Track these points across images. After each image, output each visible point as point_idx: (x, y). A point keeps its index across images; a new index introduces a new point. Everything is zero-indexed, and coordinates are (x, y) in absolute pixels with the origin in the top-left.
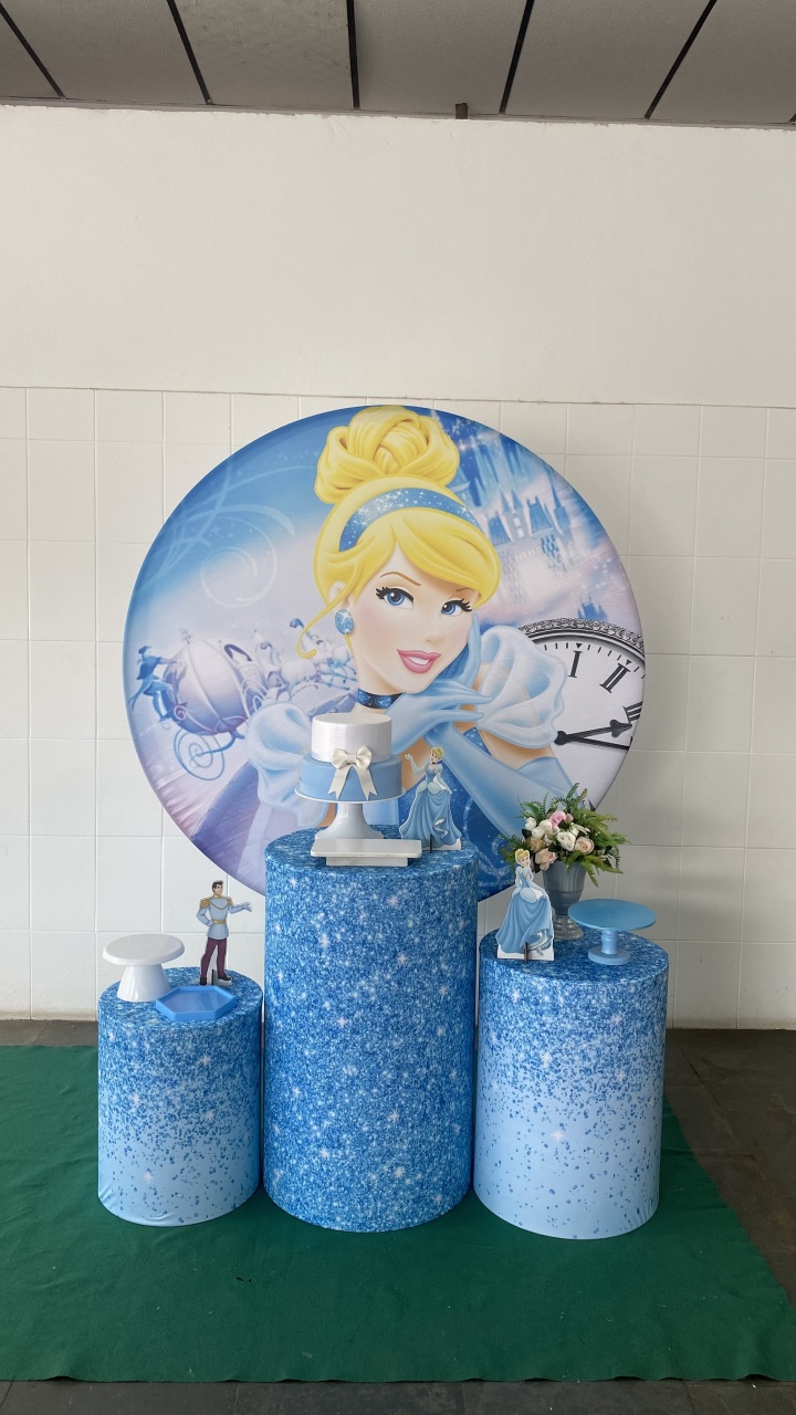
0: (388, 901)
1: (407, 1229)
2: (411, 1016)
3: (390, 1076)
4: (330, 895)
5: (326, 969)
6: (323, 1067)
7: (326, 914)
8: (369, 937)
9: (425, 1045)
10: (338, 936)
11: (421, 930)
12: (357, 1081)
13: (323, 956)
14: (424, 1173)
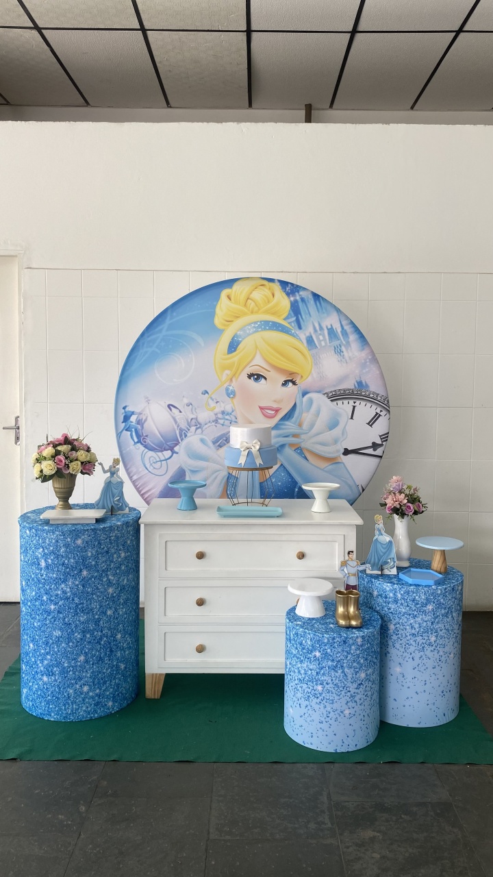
0: (77, 542)
1: (91, 719)
2: (91, 604)
3: (79, 636)
4: (45, 539)
5: (44, 579)
6: (44, 631)
7: (44, 549)
8: (66, 561)
9: (99, 620)
10: (50, 561)
11: (96, 557)
12: (61, 639)
13: (42, 572)
14: (100, 689)
